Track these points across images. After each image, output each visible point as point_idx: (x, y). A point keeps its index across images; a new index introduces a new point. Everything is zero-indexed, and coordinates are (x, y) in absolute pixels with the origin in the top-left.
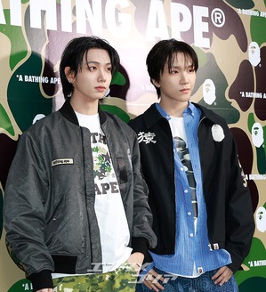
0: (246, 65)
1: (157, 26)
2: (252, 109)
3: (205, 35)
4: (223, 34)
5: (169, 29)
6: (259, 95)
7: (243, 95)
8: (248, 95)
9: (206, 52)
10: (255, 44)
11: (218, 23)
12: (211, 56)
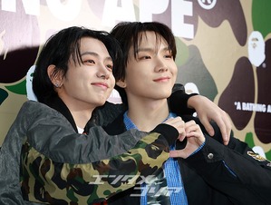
0: (244, 64)
1: (119, 4)
2: (250, 127)
3: (187, 20)
4: (213, 19)
5: (137, 9)
6: (261, 108)
7: (239, 108)
8: (246, 107)
9: (188, 43)
10: (257, 34)
11: (206, 3)
12: (194, 50)
